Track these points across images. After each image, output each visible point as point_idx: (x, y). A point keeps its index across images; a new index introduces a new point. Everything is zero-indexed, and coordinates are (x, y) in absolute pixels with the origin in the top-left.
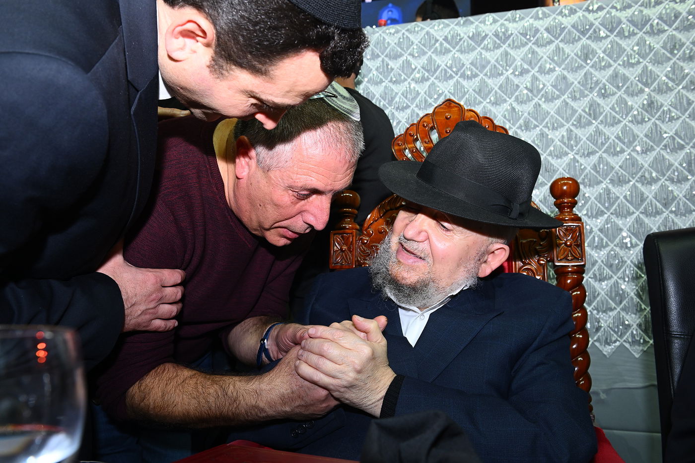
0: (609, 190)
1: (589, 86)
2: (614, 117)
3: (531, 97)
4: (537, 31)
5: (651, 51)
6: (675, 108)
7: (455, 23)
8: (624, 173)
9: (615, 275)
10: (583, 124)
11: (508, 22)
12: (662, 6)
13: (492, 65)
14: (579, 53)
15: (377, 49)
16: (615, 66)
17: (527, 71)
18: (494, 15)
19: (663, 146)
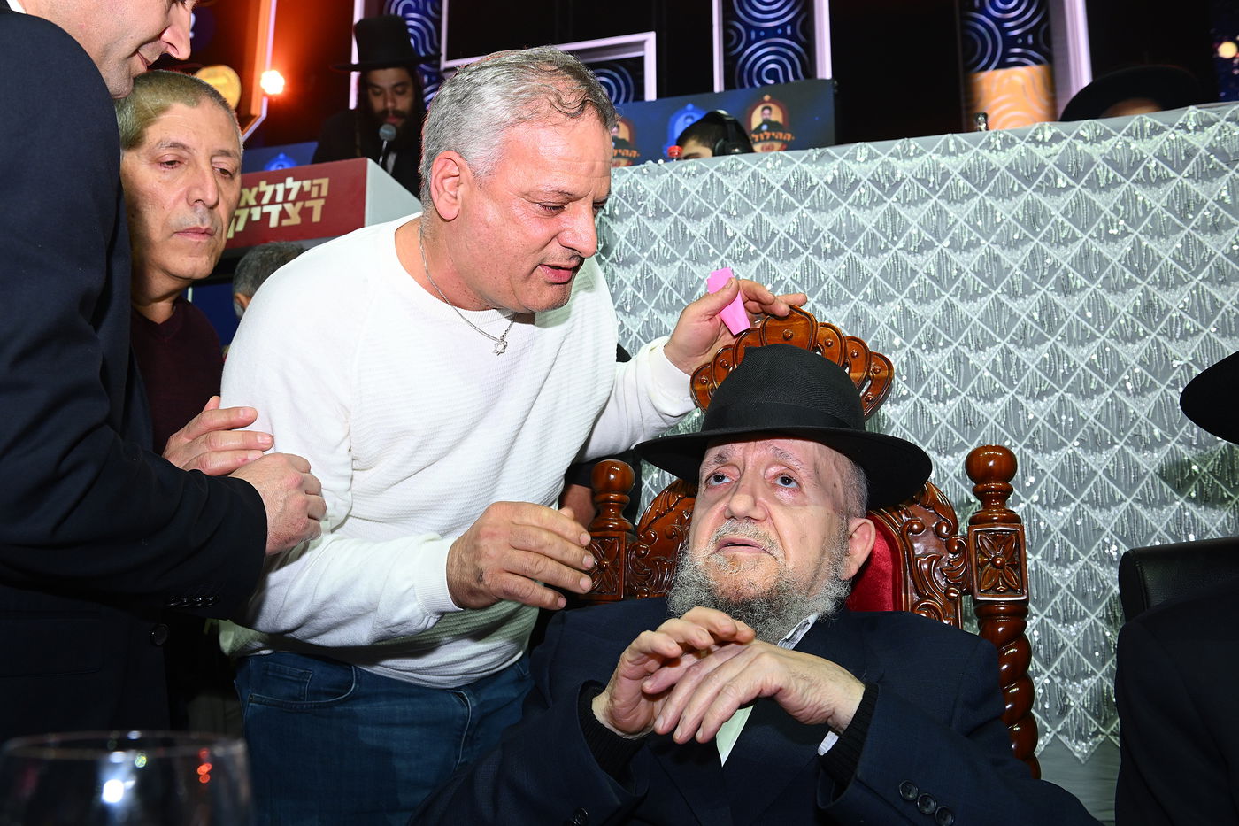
0: (1078, 460)
1: (1038, 274)
2: (1085, 330)
3: (938, 290)
4: (946, 175)
5: (1146, 213)
6: (1192, 315)
7: (803, 158)
8: (1103, 428)
9: (1093, 613)
10: (1029, 342)
11: (895, 159)
12: (1164, 135)
13: (868, 233)
14: (1020, 213)
15: (666, 202)
16: (1084, 240)
17: (930, 246)
18: (869, 145)
19: (1171, 382)
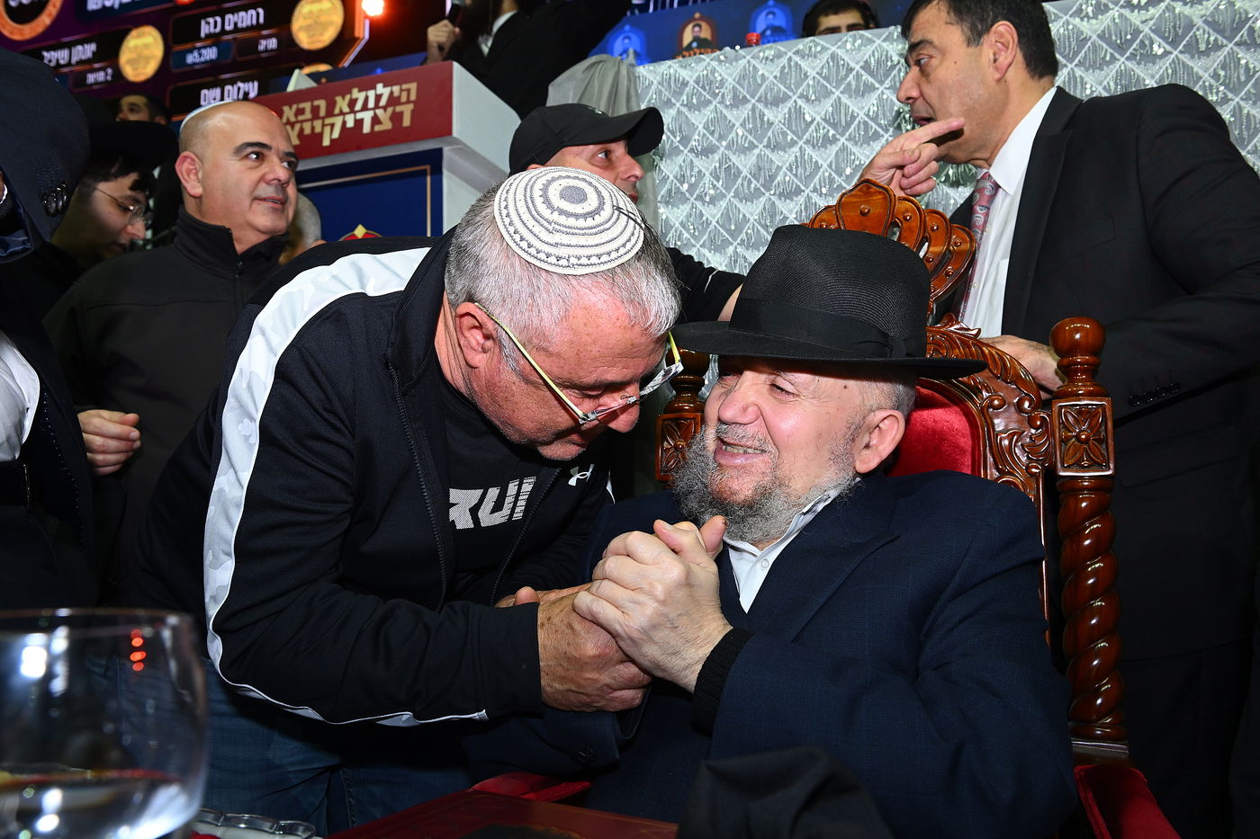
15: (744, 88)
